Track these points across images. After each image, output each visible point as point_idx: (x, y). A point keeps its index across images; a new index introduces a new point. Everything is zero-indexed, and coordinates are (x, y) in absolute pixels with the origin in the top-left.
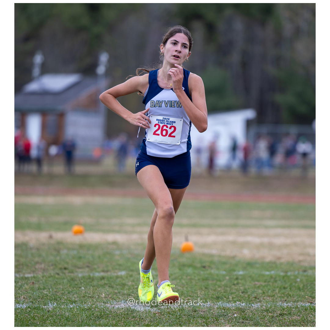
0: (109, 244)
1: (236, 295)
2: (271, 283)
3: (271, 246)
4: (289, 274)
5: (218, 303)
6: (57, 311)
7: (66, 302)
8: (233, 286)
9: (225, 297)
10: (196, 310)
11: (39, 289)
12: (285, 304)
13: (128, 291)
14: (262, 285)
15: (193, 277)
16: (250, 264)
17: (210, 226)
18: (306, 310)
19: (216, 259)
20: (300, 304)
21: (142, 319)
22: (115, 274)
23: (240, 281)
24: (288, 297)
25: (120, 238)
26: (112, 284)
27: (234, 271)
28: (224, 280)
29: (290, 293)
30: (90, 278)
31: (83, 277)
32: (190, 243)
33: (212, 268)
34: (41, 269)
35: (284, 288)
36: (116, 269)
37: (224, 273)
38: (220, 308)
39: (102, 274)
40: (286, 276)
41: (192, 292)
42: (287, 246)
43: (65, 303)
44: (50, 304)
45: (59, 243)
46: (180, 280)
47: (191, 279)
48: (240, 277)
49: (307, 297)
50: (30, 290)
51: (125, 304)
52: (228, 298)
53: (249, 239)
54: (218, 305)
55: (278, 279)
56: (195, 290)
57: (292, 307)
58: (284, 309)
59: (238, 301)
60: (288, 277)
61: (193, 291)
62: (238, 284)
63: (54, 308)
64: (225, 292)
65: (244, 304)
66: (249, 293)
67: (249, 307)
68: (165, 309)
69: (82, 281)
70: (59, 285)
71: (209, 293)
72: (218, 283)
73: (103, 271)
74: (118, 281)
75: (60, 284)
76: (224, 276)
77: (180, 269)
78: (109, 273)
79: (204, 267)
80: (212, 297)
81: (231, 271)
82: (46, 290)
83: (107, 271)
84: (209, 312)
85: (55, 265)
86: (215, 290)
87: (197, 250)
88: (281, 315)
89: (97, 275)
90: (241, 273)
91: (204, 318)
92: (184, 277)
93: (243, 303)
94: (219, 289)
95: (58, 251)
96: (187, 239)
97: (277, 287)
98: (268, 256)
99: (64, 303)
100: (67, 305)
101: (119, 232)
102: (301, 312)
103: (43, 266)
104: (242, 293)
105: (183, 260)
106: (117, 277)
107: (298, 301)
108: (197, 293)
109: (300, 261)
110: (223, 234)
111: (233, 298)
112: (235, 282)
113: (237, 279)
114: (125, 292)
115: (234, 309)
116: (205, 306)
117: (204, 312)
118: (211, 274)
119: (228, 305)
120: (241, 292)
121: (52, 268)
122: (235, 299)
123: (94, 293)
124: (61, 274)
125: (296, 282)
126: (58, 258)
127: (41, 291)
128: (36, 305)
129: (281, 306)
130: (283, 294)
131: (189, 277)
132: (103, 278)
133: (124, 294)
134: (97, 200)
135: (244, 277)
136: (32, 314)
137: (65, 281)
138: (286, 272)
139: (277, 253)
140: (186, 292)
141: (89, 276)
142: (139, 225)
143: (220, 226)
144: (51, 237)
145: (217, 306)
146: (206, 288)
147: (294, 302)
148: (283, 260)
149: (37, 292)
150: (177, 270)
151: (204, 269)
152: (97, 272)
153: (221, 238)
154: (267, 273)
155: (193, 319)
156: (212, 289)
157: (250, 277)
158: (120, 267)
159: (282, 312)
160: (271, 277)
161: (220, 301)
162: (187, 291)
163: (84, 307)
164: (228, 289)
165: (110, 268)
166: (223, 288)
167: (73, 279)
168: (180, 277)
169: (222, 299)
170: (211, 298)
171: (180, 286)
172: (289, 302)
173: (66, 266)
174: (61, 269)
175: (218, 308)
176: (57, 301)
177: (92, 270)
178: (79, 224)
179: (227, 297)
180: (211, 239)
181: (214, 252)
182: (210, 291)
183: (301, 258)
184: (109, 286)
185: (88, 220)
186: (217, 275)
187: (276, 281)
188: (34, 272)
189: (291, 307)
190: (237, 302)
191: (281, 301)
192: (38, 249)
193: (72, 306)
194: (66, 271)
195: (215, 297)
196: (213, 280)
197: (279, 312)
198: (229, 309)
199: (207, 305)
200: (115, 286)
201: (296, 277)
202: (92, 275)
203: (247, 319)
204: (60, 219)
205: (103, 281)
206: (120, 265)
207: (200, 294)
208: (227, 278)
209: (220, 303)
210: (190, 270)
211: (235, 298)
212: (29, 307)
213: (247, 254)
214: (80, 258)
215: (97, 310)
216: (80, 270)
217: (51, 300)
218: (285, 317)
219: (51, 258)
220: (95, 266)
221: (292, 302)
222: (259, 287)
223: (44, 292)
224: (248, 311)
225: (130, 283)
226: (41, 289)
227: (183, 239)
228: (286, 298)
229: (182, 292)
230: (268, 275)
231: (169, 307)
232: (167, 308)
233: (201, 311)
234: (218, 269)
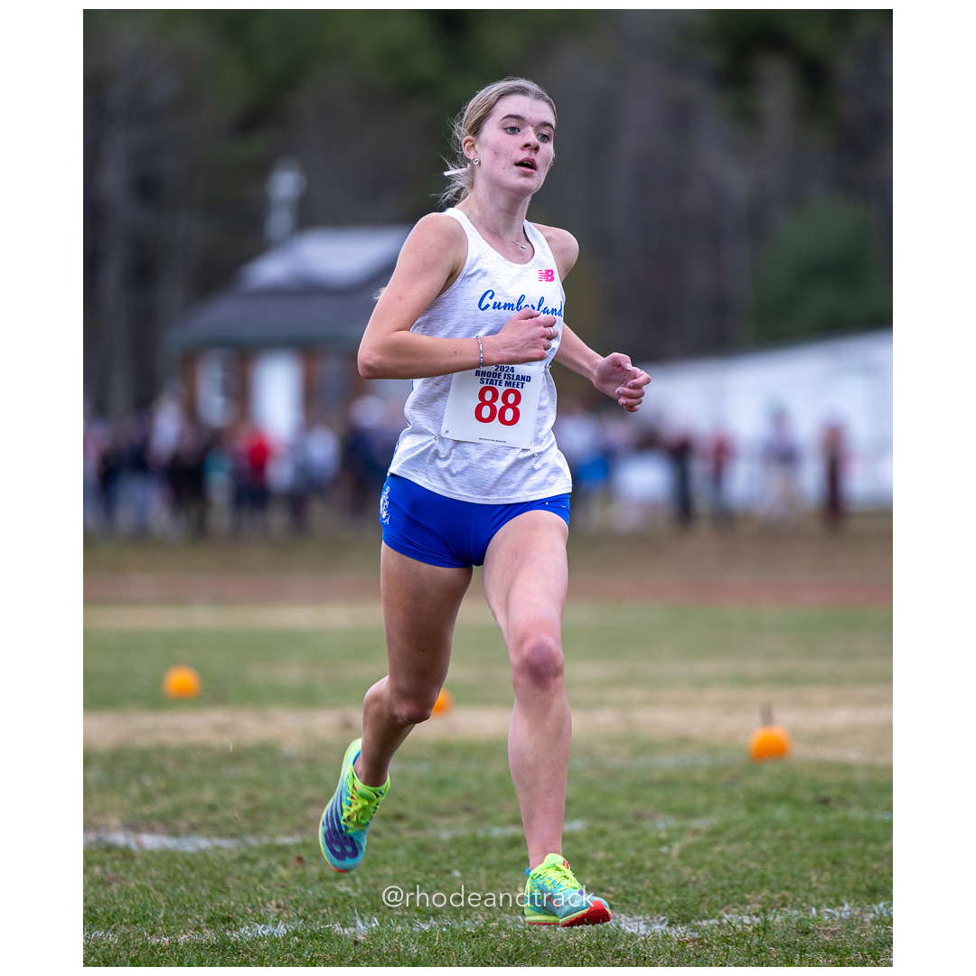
5: (874, 906)
6: (383, 942)
7: (407, 917)
10: (807, 929)
11: (322, 878)
13: (595, 878)
15: (792, 832)
17: (835, 681)
19: (859, 777)
21: (645, 959)
28: (887, 839)
30: (475, 842)
31: (456, 842)
32: (778, 731)
33: (849, 805)
38: (883, 922)
39: (513, 830)
41: (793, 876)
43: (406, 920)
44: (359, 923)
46: (756, 839)
47: (786, 839)
50: (296, 882)
54: (874, 912)
56: (800, 870)
61: (796, 872)
63: (373, 936)
68: (712, 928)
69: (453, 852)
70: (382, 865)
71: (845, 878)
72: (872, 848)
73: (516, 822)
75: (385, 863)
77: (752, 810)
79: (825, 801)
80: (855, 890)
82: (343, 883)
84: (849, 933)
86: (862, 869)
87: (800, 752)
89: (496, 832)
91: (835, 951)
92: (767, 833)
94: (876, 866)
96: (767, 719)
99: (403, 917)
100: (411, 925)
105: (760, 782)
108: (809, 878)
110: (876, 702)
116: (834, 915)
117: (833, 933)
118: (846, 821)
124: (386, 834)
127: (328, 884)
128: (317, 927)
131: (779, 834)
132: (515, 842)
136: (306, 952)
137: (401, 853)
140: (774, 878)
141: (474, 836)
142: (618, 682)
143: (866, 679)
144: (347, 724)
145: (872, 916)
146: (835, 863)
149: (317, 888)
150: (741, 814)
151: (824, 808)
152: (496, 824)
153: (871, 716)
155: (800, 955)
156: (853, 867)
161: (880, 900)
162: (779, 875)
163: (464, 928)
167: (424, 848)
168: (754, 834)
169: (886, 894)
170: (852, 894)
171: (755, 860)
173: (400, 808)
174: (384, 818)
175: (874, 922)
176: (381, 914)
177: (483, 818)
180: (840, 718)
181: (853, 755)
182: (849, 871)
186: (868, 824)
188: (301, 829)
192: (310, 762)
193: (426, 928)
194: (401, 826)
195: (865, 889)
196: (855, 839)
199: (843, 915)
202: (481, 834)
205: (516, 851)
207: (818, 881)
209: (881, 905)
210: (781, 813)
212: (296, 933)
214: (441, 784)
215: (504, 936)
216: (446, 820)
217: (361, 911)
220: (491, 809)
223: (337, 886)
225: (600, 856)
226: (328, 879)
227: (756, 718)
229: (763, 876)
231: (725, 921)
232: (720, 926)
233: (825, 932)
234: (867, 805)
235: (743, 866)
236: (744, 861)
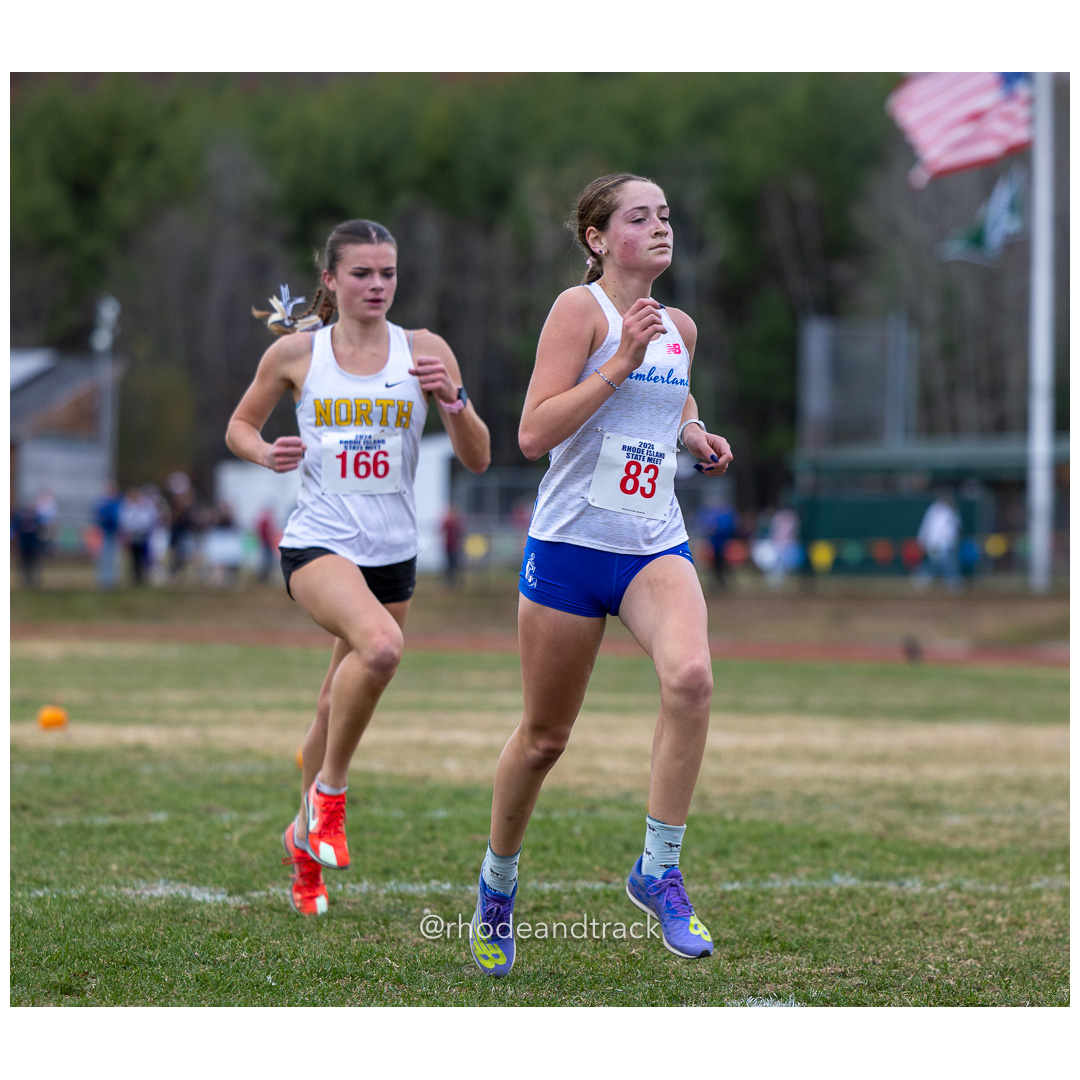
0: (127, 749)
1: (429, 866)
5: (386, 883)
8: (423, 847)
9: (404, 870)
12: (546, 887)
16: (462, 795)
18: (595, 897)
19: (381, 783)
20: (581, 885)
22: (143, 820)
23: (439, 834)
24: (552, 869)
25: (152, 736)
26: (137, 841)
27: (424, 808)
28: (400, 832)
29: (559, 860)
30: (81, 828)
31: (67, 828)
33: (372, 805)
35: (545, 848)
36: (145, 807)
37: (398, 814)
38: (393, 896)
39: (112, 820)
43: (25, 887)
48: (439, 825)
49: (597, 868)
51: (168, 887)
52: (411, 872)
53: (461, 736)
54: (387, 888)
57: (563, 891)
58: (543, 897)
59: (434, 878)
60: (553, 824)
62: (434, 839)
64: (403, 859)
65: (448, 886)
66: (461, 860)
68: (261, 898)
69: (64, 836)
71: (366, 861)
72: (388, 838)
73: (115, 812)
74: (150, 835)
76: (401, 821)
78: (128, 818)
80: (373, 871)
81: (417, 809)
83: (123, 813)
84: (366, 905)
86: (379, 854)
89: (100, 821)
90: (441, 814)
91: (355, 918)
93: (445, 883)
94: (390, 852)
99: (23, 885)
100: (29, 891)
101: (152, 721)
102: (583, 904)
104: (444, 860)
106: (148, 826)
107: (575, 879)
109: (580, 788)
111: (422, 872)
112: (428, 835)
113: (432, 828)
114: (168, 860)
115: (426, 900)
116: (355, 890)
117: (355, 904)
118: (369, 817)
119: (412, 889)
120: (441, 857)
125: (571, 834)
129: (536, 891)
130: (542, 861)
132: (113, 829)
133: (163, 866)
134: (97, 649)
135: (447, 825)
141: (81, 823)
142: (199, 706)
145: (385, 891)
147: (568, 879)
152: (99, 814)
153: (393, 736)
156: (372, 853)
157: (464, 823)
158: (154, 803)
159: (538, 903)
161: (392, 879)
163: (70, 895)
164: (411, 852)
165: (130, 805)
166: (399, 849)
167: (42, 832)
169: (397, 875)
170: (370, 874)
172: (555, 880)
173: (26, 801)
175: (386, 896)
177: (89, 809)
178: (55, 704)
179: (408, 870)
181: (378, 766)
182: (369, 856)
183: (583, 779)
184: (129, 848)
185: (76, 695)
186: (385, 820)
189: (559, 893)
190: (433, 881)
191: (536, 877)
193: (41, 894)
195: (380, 870)
196: (375, 831)
197: (531, 904)
198: (413, 898)
199: (362, 890)
200: (142, 846)
201: (571, 822)
202: (87, 822)
205: (114, 836)
206: (153, 798)
208: (409, 826)
209: (392, 883)
211: (427, 872)
213: (454, 770)
214: (58, 783)
215: (101, 901)
216: (60, 811)
220: (96, 802)
221: (562, 882)
224: (460, 901)
225: (178, 840)
228: (547, 871)
231: (271, 893)
232: (268, 897)
233: (348, 903)
234: (386, 805)
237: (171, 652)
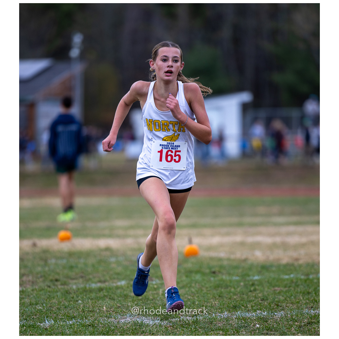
0: (101, 250)
1: (255, 303)
2: (292, 289)
3: (285, 246)
4: (311, 277)
5: (236, 313)
8: (250, 293)
9: (243, 306)
11: (31, 304)
14: (282, 291)
16: (264, 268)
17: (212, 226)
19: (225, 263)
21: (153, 334)
22: (115, 285)
23: (257, 287)
24: (314, 303)
25: (113, 243)
26: (113, 295)
27: (249, 276)
28: (238, 287)
30: (86, 290)
31: (79, 289)
32: (194, 246)
33: (223, 274)
34: (29, 281)
35: (309, 293)
36: (114, 278)
37: (237, 278)
38: (240, 319)
39: (99, 285)
40: (308, 279)
42: (303, 245)
43: (63, 320)
44: (47, 321)
45: (46, 251)
46: (190, 287)
48: (256, 283)
52: (247, 307)
53: (259, 239)
54: (236, 315)
55: (299, 283)
56: (207, 299)
58: (311, 317)
59: (258, 309)
60: (311, 281)
61: (206, 300)
62: (255, 290)
63: (52, 326)
64: (241, 300)
65: (265, 313)
66: (269, 301)
67: (272, 316)
68: (177, 322)
69: (78, 294)
70: (52, 299)
71: (224, 302)
72: (233, 290)
73: (100, 281)
74: (119, 292)
75: (54, 298)
76: (238, 282)
77: (187, 276)
78: (107, 284)
79: (214, 273)
81: (244, 276)
82: (39, 306)
83: (105, 282)
84: (227, 323)
85: (44, 276)
86: (230, 298)
87: (203, 254)
88: (309, 323)
89: (94, 286)
90: (256, 278)
91: (223, 330)
92: (193, 285)
94: (235, 297)
95: (46, 261)
96: (190, 242)
97: (301, 292)
98: (285, 258)
101: (110, 236)
103: (30, 278)
104: (262, 300)
105: (189, 265)
106: (117, 288)
108: (211, 302)
110: (228, 234)
111: (252, 307)
112: (252, 289)
113: (253, 285)
114: (129, 304)
115: (255, 319)
116: (221, 316)
118: (222, 280)
119: (248, 315)
120: (260, 299)
121: (41, 280)
122: (254, 308)
123: (93, 307)
124: (53, 286)
126: (47, 269)
127: (34, 306)
128: (31, 323)
129: (308, 314)
130: (308, 299)
131: (198, 285)
132: (101, 290)
135: (260, 283)
136: (28, 332)
137: (59, 294)
138: (308, 275)
139: (294, 254)
141: (85, 287)
143: (223, 225)
144: (34, 245)
146: (220, 296)
148: (301, 262)
149: (29, 308)
150: (184, 278)
151: (214, 275)
152: (93, 282)
153: (227, 240)
154: (287, 277)
156: (227, 298)
157: (268, 282)
158: (119, 276)
159: (309, 320)
160: (292, 281)
161: (238, 310)
162: (200, 301)
163: (85, 323)
164: (245, 296)
165: (107, 278)
166: (239, 295)
167: (68, 292)
168: (189, 285)
169: (240, 308)
170: (227, 308)
171: (190, 295)
172: (316, 308)
173: (57, 277)
174: (51, 281)
175: (236, 319)
176: (54, 318)
177: (88, 280)
178: (66, 229)
179: (245, 306)
180: (216, 240)
181: (222, 255)
182: (225, 299)
184: (110, 298)
186: (230, 281)
187: (298, 286)
190: (258, 311)
191: (307, 308)
193: (71, 322)
194: (58, 283)
195: (232, 306)
196: (226, 288)
197: (306, 321)
198: (249, 319)
199: (225, 316)
200: (116, 298)
202: (87, 286)
203: (271, 330)
204: (42, 224)
205: (101, 293)
206: (118, 274)
207: (214, 303)
208: (242, 284)
209: (239, 312)
210: (198, 277)
211: (254, 306)
212: (24, 325)
213: (259, 256)
214: (71, 267)
215: (100, 326)
216: (75, 281)
218: (314, 326)
219: (39, 269)
220: (91, 277)
222: (279, 293)
223: (37, 307)
224: (272, 320)
226: (33, 304)
227: (186, 241)
228: (312, 304)
230: (287, 279)
231: (181, 319)
232: (180, 321)
234: (229, 274)
235: (186, 298)
236: (186, 296)
237: (115, 201)
